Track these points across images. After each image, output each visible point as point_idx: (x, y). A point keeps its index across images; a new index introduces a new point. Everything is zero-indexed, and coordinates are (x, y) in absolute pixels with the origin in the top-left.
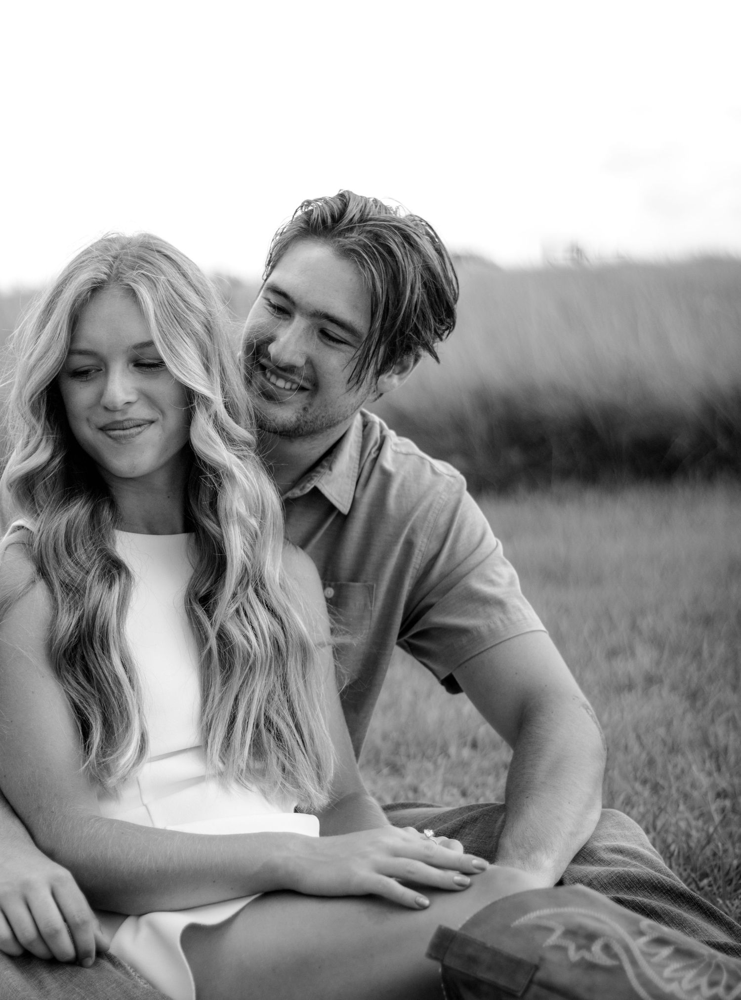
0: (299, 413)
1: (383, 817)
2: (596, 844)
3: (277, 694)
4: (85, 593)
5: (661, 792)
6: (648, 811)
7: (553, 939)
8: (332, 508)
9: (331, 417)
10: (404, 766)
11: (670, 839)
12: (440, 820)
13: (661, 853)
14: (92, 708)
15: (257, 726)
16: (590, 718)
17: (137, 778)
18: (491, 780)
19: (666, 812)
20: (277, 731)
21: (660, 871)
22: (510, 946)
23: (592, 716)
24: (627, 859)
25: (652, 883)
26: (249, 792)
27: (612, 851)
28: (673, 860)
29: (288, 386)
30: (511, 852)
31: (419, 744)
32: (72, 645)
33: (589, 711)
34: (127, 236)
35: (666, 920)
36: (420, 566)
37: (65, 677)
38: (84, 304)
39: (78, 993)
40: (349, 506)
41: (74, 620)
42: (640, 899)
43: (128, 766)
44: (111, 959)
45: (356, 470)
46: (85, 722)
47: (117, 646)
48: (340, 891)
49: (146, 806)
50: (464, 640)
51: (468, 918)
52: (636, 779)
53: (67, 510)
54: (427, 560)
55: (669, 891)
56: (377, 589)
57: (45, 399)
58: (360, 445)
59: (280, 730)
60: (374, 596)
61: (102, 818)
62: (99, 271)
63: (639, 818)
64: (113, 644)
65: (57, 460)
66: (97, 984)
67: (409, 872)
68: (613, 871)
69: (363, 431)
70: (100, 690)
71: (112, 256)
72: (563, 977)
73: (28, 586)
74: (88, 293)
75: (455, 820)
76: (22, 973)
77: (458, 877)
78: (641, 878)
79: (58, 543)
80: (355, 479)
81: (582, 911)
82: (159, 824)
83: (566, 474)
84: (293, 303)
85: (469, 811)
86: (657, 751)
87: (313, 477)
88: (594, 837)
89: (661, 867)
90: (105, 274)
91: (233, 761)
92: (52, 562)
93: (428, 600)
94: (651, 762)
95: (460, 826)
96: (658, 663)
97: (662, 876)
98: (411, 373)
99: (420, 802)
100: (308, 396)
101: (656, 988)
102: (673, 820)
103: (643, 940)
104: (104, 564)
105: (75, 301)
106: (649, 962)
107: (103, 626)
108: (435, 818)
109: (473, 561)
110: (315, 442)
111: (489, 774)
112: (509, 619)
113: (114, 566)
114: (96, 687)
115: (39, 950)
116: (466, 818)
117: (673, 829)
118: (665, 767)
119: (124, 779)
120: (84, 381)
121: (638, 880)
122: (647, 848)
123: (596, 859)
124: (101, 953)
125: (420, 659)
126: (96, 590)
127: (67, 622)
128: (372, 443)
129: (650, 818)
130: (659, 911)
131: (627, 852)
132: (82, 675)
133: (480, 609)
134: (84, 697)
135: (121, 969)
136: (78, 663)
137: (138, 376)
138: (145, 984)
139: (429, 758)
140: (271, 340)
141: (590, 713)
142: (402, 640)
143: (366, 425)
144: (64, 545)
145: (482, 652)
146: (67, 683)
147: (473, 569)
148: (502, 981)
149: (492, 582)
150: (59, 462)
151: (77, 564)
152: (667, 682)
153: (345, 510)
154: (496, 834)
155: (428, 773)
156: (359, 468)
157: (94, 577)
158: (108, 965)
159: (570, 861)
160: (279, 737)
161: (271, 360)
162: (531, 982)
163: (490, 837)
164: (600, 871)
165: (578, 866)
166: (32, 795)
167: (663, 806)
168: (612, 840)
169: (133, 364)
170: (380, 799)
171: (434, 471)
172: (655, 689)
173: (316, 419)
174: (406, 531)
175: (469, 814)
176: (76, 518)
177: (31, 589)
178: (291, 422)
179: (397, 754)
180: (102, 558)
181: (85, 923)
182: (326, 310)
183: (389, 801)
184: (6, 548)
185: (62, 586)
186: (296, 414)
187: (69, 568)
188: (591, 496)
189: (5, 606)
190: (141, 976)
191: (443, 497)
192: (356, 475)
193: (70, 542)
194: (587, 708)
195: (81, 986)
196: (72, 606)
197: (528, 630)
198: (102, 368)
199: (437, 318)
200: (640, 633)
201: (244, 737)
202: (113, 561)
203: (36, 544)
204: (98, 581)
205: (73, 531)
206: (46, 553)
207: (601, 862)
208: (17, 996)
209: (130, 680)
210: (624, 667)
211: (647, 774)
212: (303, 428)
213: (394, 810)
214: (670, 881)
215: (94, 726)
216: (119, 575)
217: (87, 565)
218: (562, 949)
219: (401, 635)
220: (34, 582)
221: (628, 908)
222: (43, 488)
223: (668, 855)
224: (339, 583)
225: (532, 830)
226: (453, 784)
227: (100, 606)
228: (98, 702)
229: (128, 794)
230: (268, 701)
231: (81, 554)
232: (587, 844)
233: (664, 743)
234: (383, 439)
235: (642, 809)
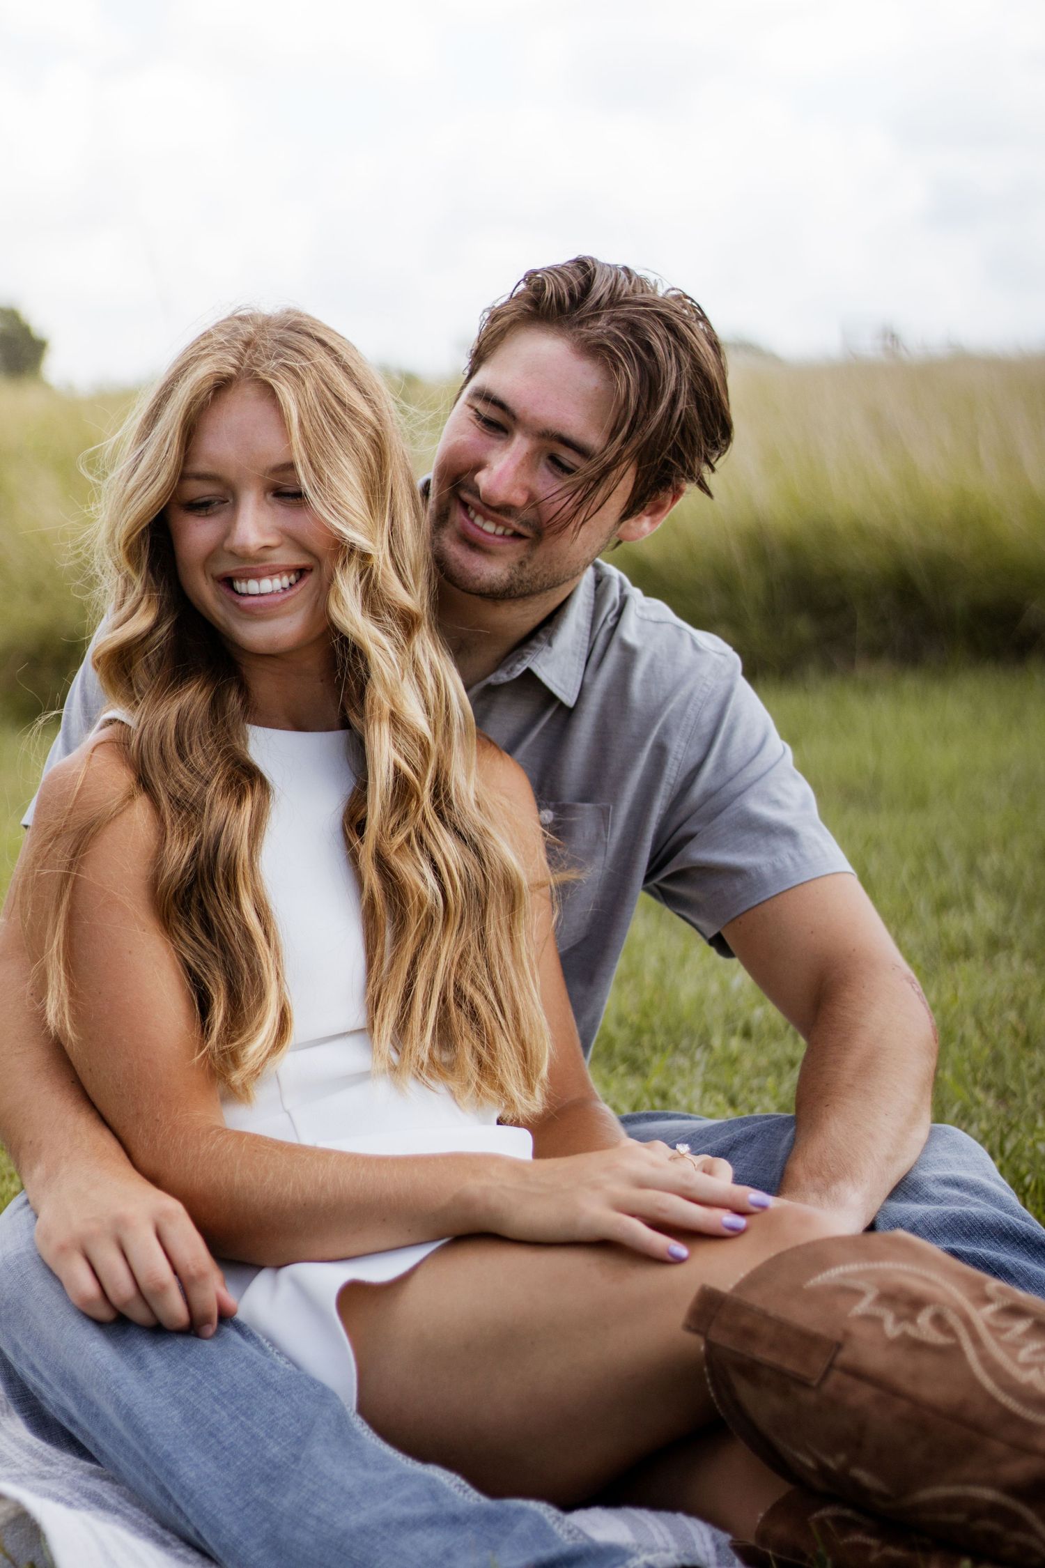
0: (513, 568)
1: (621, 1131)
2: (922, 1173)
3: (472, 955)
4: (204, 811)
5: (1011, 1103)
6: (993, 1128)
7: (862, 1307)
8: (549, 698)
9: (556, 575)
10: (648, 1062)
11: (1023, 1168)
12: (701, 1138)
13: (1012, 1186)
14: (214, 975)
15: (444, 1000)
16: (916, 996)
17: (276, 1072)
18: (770, 1081)
19: (1019, 1131)
20: (472, 1008)
21: (1012, 1213)
22: (803, 1316)
23: (918, 994)
24: (965, 1195)
25: (1000, 1229)
26: (432, 1093)
27: (944, 1183)
28: (1028, 1196)
29: (500, 531)
30: (803, 1181)
31: (668, 1031)
32: (186, 885)
33: (914, 985)
34: (265, 313)
35: (1021, 1281)
36: (675, 780)
37: (176, 931)
38: (202, 408)
39: (193, 1375)
40: (576, 695)
41: (189, 849)
42: (984, 1250)
43: (261, 1055)
44: (240, 1328)
45: (586, 645)
46: (203, 994)
47: (250, 887)
48: (562, 1235)
49: (288, 1113)
50: (739, 884)
51: (742, 1275)
52: (975, 1083)
53: (179, 695)
54: (684, 775)
55: (1025, 1240)
56: (614, 811)
57: (148, 542)
58: (591, 608)
59: (476, 1007)
60: (610, 822)
61: (226, 1130)
62: (225, 363)
63: (981, 1137)
64: (243, 883)
65: (165, 628)
66: (220, 1364)
67: (660, 1209)
68: (946, 1212)
69: (596, 589)
70: (225, 949)
71: (242, 341)
72: (876, 1359)
73: (124, 801)
74: (209, 393)
75: (722, 1138)
76: (115, 1347)
77: (728, 1218)
78: (985, 1222)
79: (166, 741)
80: (584, 658)
81: (904, 1267)
82: (307, 1140)
83: (875, 652)
84: (513, 417)
85: (742, 1126)
86: (1007, 1044)
87: (526, 655)
88: (918, 1164)
89: (1014, 1206)
90: (233, 366)
91: (411, 1050)
92: (158, 768)
93: (687, 829)
94: (997, 1060)
95: (729, 1147)
96: (1006, 920)
97: (1015, 1219)
98: (669, 514)
99: (672, 1112)
100: (526, 547)
101: (1008, 1376)
102: (1029, 1142)
103: (990, 1309)
104: (230, 771)
105: (191, 404)
106: (997, 1340)
107: (228, 858)
108: (694, 1134)
109: (752, 772)
110: (530, 606)
111: (768, 1075)
112: (801, 855)
113: (245, 774)
114: (218, 944)
115: (138, 1313)
116: (737, 1136)
117: (1027, 1154)
118: (1016, 1065)
119: (256, 1073)
120: (203, 516)
121: (982, 1224)
122: (994, 1180)
123: (922, 1194)
124: (226, 1317)
125: (677, 911)
126: (220, 809)
127: (178, 853)
128: (608, 607)
129: (997, 1139)
130: (1011, 1269)
131: (965, 1185)
132: (199, 927)
133: (762, 842)
134: (202, 958)
135: (253, 1342)
136: (194, 910)
137: (281, 510)
138: (287, 1363)
139: (685, 1052)
140: (479, 466)
141: (917, 989)
142: (650, 884)
143: (600, 581)
144: (173, 745)
145: (764, 902)
146: (178, 938)
147: (750, 785)
148: (790, 1365)
149: (777, 803)
150: (168, 630)
151: (192, 770)
152: (1019, 947)
153: (569, 699)
154: (780, 1159)
155: (681, 1071)
156: (590, 642)
157: (216, 789)
158: (235, 1336)
159: (886, 1197)
160: (474, 1015)
161: (479, 496)
162: (831, 1366)
163: (772, 1162)
164: (928, 1211)
165: (897, 1204)
166: (128, 1096)
167: (1014, 1121)
168: (945, 1168)
169: (272, 493)
170: (615, 1108)
171: (696, 647)
172: (1001, 957)
173: (536, 577)
174: (655, 732)
175: (743, 1129)
176: (190, 706)
177: (127, 807)
178: (502, 581)
179: (639, 1044)
180: (227, 763)
181: (203, 1275)
182: (559, 430)
183: (627, 1111)
184: (93, 751)
185: (171, 802)
186: (508, 570)
187: (182, 776)
188: (910, 683)
189: (92, 830)
190: (281, 1353)
191: (708, 683)
192: (585, 651)
193: (183, 741)
194: (912, 982)
195: (196, 1366)
196: (186, 830)
197: (829, 871)
198: (229, 498)
199: (709, 441)
200: (981, 877)
201: (426, 1016)
202: (243, 766)
203: (134, 744)
204: (222, 795)
205: (187, 725)
206: (149, 756)
207: (928, 1198)
208: (107, 1378)
209: (266, 933)
210: (958, 924)
211: (991, 1075)
212: (516, 589)
213: (635, 1123)
214: (1027, 1227)
215: (215, 999)
216: (252, 786)
217: (208, 772)
218: (877, 1321)
219: (647, 878)
220: (131, 797)
221: (967, 1264)
222: (145, 666)
223: (1021, 1190)
224: (560, 803)
225: (833, 1151)
226: (717, 1088)
227: (225, 829)
228: (221, 964)
229: (263, 1094)
230: (460, 965)
231: (198, 757)
232: (910, 1171)
233: (1016, 1033)
234: (624, 600)
235: (984, 1125)
